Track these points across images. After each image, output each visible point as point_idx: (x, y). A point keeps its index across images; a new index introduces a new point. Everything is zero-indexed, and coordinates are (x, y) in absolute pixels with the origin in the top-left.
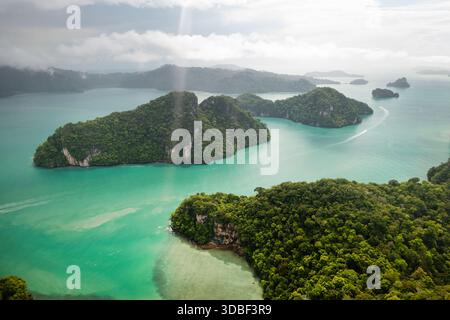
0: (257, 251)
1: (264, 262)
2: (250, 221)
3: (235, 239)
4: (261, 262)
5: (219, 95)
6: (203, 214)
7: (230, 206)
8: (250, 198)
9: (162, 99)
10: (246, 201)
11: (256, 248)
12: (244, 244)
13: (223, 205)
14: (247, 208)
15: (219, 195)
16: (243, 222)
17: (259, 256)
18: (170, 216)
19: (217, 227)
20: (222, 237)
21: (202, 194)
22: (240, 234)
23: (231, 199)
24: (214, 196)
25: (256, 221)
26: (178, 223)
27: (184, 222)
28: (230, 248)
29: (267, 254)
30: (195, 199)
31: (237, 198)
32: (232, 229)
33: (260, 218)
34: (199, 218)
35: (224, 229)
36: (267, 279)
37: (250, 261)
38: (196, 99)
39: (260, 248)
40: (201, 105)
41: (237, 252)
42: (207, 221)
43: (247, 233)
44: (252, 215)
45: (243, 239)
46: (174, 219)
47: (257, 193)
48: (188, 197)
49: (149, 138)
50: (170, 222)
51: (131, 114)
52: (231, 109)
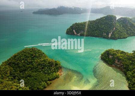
0: (129, 71)
1: (131, 76)
2: (129, 61)
3: (122, 66)
4: (129, 75)
5: (125, 17)
6: (112, 56)
7: (122, 55)
8: (130, 54)
9: (104, 17)
10: (128, 54)
11: (129, 70)
12: (125, 68)
13: (119, 54)
14: (128, 57)
15: (119, 51)
16: (126, 61)
17: (130, 73)
18: (101, 54)
19: (116, 61)
20: (117, 64)
21: (113, 49)
22: (124, 65)
23: (122, 52)
24: (117, 51)
25: (131, 62)
26: (103, 57)
27: (105, 56)
28: (119, 68)
29: (133, 74)
30: (110, 50)
31: (125, 53)
32: (121, 62)
33: (133, 61)
34: (110, 56)
35: (118, 62)
36: (131, 81)
37: (125, 74)
38: (116, 18)
39: (131, 71)
40: (117, 20)
41: (121, 70)
42: (113, 58)
43: (126, 65)
44: (130, 59)
45: (125, 66)
46: (102, 55)
47: (133, 52)
48: (108, 49)
49: (98, 29)
50: (101, 56)
51: (94, 21)
52: (128, 22)
